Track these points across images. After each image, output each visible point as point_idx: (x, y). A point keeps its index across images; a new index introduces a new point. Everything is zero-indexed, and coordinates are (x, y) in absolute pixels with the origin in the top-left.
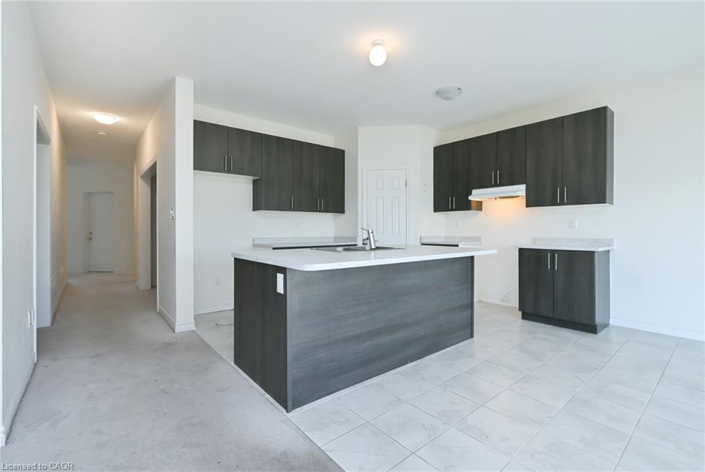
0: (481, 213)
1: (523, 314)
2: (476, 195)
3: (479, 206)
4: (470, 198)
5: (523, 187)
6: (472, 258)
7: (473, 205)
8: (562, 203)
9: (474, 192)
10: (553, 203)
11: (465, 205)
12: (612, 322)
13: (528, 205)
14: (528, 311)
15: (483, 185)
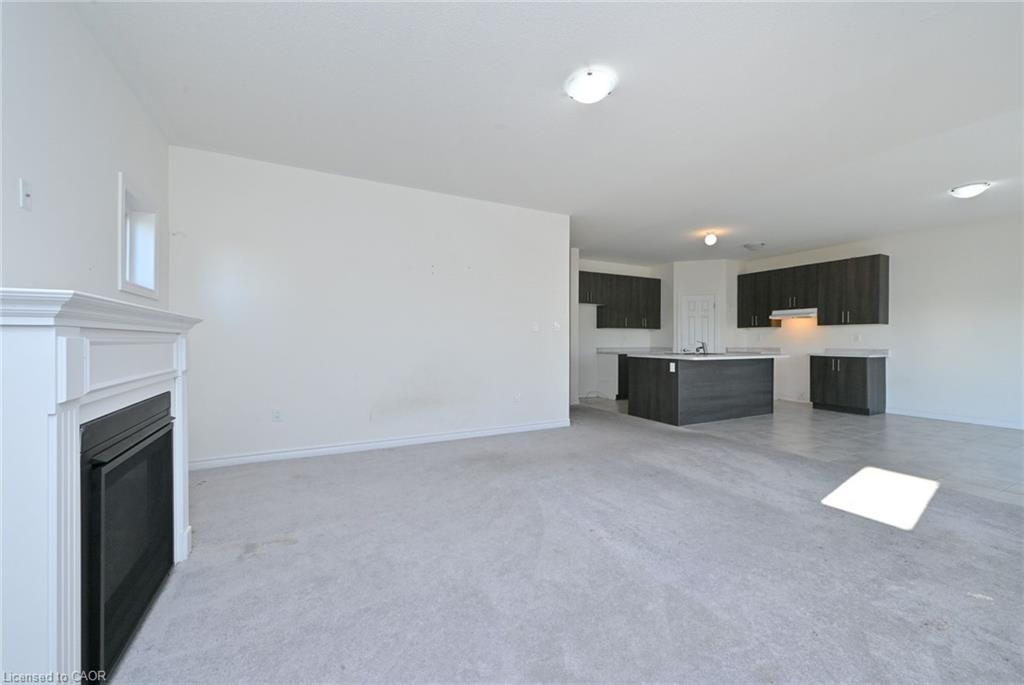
0: (779, 329)
1: (814, 404)
2: (775, 315)
3: (778, 323)
4: (770, 317)
5: (815, 310)
6: (772, 359)
7: (773, 323)
8: (846, 323)
9: (774, 312)
10: (839, 323)
11: (766, 322)
12: (887, 411)
13: (819, 324)
14: (817, 401)
15: (781, 307)
